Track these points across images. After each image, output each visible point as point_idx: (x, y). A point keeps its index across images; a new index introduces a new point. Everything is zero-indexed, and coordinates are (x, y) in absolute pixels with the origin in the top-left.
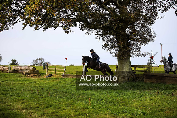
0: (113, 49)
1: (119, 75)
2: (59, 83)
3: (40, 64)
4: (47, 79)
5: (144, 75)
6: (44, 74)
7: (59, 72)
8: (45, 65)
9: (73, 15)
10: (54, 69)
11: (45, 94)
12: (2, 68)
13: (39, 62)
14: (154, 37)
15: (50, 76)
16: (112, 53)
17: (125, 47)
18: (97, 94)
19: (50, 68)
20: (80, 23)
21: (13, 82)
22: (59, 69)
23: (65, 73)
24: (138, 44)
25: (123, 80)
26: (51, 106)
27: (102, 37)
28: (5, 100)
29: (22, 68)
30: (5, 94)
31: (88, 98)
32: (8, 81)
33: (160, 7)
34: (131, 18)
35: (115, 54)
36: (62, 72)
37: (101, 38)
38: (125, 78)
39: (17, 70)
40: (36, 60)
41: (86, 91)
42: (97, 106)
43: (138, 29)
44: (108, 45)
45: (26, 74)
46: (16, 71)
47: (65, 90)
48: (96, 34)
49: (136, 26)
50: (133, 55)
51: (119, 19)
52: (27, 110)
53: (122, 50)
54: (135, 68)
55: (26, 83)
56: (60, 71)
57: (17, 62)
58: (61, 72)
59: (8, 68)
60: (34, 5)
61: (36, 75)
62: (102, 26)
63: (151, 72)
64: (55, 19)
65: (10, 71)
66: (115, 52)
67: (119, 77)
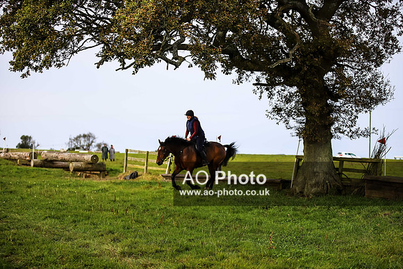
0: (294, 119)
1: (305, 179)
7: (155, 168)
10: (144, 160)
12: (16, 156)
16: (291, 128)
19: (133, 159)
23: (170, 170)
25: (313, 190)
27: (267, 89)
29: (66, 156)
36: (162, 169)
37: (266, 93)
38: (318, 187)
39: (52, 161)
45: (76, 170)
46: (49, 163)
51: (313, 51)
54: (341, 164)
58: (159, 168)
59: (31, 155)
60: (140, 11)
61: (99, 172)
62: (276, 65)
63: (380, 174)
64: (175, 46)
65: (36, 162)
66: (298, 125)
67: (304, 183)
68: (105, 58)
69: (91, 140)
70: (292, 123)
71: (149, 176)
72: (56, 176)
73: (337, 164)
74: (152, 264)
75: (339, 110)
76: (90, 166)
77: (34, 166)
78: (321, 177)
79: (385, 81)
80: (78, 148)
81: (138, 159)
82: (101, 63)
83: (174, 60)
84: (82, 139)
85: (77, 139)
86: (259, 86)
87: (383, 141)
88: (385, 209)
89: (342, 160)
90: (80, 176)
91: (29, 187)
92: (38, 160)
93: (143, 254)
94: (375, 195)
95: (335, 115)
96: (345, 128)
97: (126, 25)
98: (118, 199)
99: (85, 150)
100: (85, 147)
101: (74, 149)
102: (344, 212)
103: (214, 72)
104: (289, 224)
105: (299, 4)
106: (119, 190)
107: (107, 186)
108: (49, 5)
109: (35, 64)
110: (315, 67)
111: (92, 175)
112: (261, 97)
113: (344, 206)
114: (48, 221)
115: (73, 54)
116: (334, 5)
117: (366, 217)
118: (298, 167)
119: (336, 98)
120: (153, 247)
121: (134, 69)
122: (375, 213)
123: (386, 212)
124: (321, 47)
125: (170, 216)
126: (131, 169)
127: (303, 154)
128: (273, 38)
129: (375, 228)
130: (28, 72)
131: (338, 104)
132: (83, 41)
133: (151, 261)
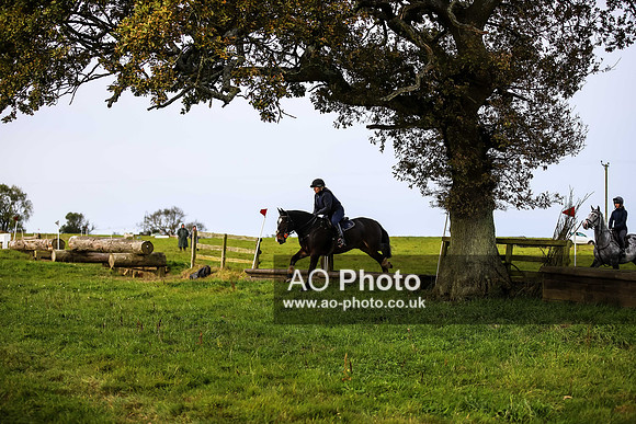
0: (433, 179)
1: (452, 273)
2: (235, 301)
3: (167, 230)
4: (195, 285)
5: (540, 274)
6: (182, 265)
7: (236, 261)
8: (186, 235)
9: (288, 57)
10: (220, 248)
11: (187, 338)
12: (32, 245)
13: (165, 222)
14: (581, 138)
15: (205, 272)
16: (429, 194)
17: (474, 174)
18: (371, 339)
19: (204, 247)
20: (316, 83)
21: (73, 295)
22: (237, 250)
23: (258, 263)
24: (523, 161)
25: (465, 291)
26: (207, 382)
27: (393, 134)
28: (43, 360)
29: (104, 244)
30: (42, 337)
31: (340, 355)
32: (53, 289)
33: (602, 30)
34: (496, 68)
35: (439, 197)
36: (247, 261)
37: (390, 141)
38: (473, 285)
39: (84, 252)
40: (154, 217)
41: (334, 331)
42: (373, 383)
43: (523, 108)
44: (413, 165)
45: (118, 265)
46: (81, 255)
47: (259, 323)
48: (371, 123)
49: (514, 98)
50: (504, 202)
51: (453, 72)
52: (122, 395)
53: (463, 184)
54: (509, 249)
55: (117, 297)
56: (241, 256)
57: (84, 224)
58: (242, 261)
59: (54, 243)
61: (155, 268)
62: (393, 96)
63: (567, 264)
64: (227, 70)
65: (60, 254)
66: (441, 189)
69: (177, 219)
71: (228, 273)
73: (502, 250)
76: (141, 259)
77: (56, 260)
78: (477, 270)
81: (212, 247)
82: (114, 99)
84: (163, 217)
87: (571, 212)
89: (510, 242)
92: (64, 251)
94: (557, 297)
106: (171, 294)
111: (144, 273)
112: (383, 147)
118: (445, 255)
121: (183, 106)
126: (201, 262)
127: (449, 235)
130: (13, 115)
133: (142, 399)
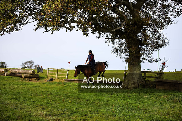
1: (129, 81)
2: (65, 88)
6: (44, 78)
7: (61, 76)
10: (56, 73)
13: (28, 65)
16: (122, 58)
19: (51, 72)
22: (61, 73)
23: (68, 77)
33: (172, 12)
38: (135, 85)
44: (118, 50)
45: (25, 77)
48: (106, 37)
51: (132, 23)
54: (145, 74)
59: (5, 71)
60: (54, 6)
61: (35, 78)
62: (115, 30)
63: (163, 79)
64: (70, 21)
65: (7, 74)
66: (125, 57)
67: (128, 83)
68: (38, 27)
69: (32, 64)
70: (123, 56)
71: (58, 80)
72: (16, 80)
73: (143, 74)
74: (59, 120)
75: (144, 50)
76: (32, 75)
77: (6, 75)
78: (136, 80)
79: (165, 37)
80: (26, 67)
81: (53, 72)
82: (36, 29)
83: (69, 28)
84: (28, 63)
85: (26, 63)
86: (108, 39)
87: (164, 64)
88: (165, 94)
89: (145, 72)
90: (27, 80)
91: (4, 85)
92: (8, 73)
93: (55, 115)
94: (160, 88)
95: (142, 52)
96: (147, 58)
97: (48, 12)
98: (44, 90)
99: (29, 68)
100: (29, 67)
101: (24, 68)
102: (146, 96)
103: (88, 33)
104: (122, 101)
105: (126, 2)
106: (45, 86)
107: (39, 85)
108: (13, 3)
109: (7, 30)
110: (133, 31)
111: (32, 80)
112: (109, 44)
113: (146, 93)
114: (13, 100)
115: (24, 25)
116: (142, 2)
117: (156, 98)
118: (125, 76)
119: (142, 45)
120: (60, 112)
121: (51, 32)
122: (160, 96)
123: (165, 96)
124: (136, 22)
125: (68, 98)
126: (50, 77)
127: (128, 70)
128: (114, 18)
129: (161, 103)
130: (3, 33)
131: (144, 47)
132: (29, 19)
133: (59, 118)
